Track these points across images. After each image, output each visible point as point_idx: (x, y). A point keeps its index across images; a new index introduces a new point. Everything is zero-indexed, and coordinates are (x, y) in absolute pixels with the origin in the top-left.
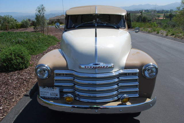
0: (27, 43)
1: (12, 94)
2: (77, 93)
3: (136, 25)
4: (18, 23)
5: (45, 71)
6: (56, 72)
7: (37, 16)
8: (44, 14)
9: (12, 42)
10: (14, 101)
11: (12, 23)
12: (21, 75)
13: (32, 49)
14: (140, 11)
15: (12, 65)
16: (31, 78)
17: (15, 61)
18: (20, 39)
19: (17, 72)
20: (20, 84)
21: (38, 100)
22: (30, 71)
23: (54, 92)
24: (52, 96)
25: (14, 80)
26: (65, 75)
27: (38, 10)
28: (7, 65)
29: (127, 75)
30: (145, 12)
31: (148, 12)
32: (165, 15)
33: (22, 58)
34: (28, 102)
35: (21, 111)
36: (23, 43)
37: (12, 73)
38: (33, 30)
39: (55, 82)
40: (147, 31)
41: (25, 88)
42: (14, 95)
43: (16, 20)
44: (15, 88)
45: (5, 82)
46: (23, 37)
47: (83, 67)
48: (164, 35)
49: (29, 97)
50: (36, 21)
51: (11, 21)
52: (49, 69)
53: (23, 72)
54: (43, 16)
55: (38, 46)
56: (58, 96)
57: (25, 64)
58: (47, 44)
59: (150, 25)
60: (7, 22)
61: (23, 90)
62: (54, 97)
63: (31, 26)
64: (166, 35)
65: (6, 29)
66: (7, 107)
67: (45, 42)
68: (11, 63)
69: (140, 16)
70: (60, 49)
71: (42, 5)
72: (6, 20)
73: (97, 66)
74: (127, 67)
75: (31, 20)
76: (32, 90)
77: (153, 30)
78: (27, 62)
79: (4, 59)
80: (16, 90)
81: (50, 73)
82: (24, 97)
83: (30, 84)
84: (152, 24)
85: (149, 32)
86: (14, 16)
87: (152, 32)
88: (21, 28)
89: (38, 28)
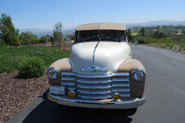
0: (44, 55)
1: (28, 95)
2: (79, 91)
3: (150, 40)
4: (37, 39)
5: (54, 73)
6: (63, 74)
7: (54, 32)
8: (61, 31)
9: (31, 55)
10: (29, 101)
11: (32, 38)
12: (37, 81)
13: (48, 60)
14: (157, 27)
15: (30, 73)
16: (45, 84)
17: (32, 70)
18: (38, 52)
19: (33, 79)
20: (36, 88)
21: (48, 97)
22: (45, 78)
23: (60, 89)
24: (59, 93)
25: (30, 85)
26: (70, 77)
27: (56, 27)
28: (26, 73)
29: (120, 78)
30: (162, 28)
31: (165, 28)
32: (183, 30)
33: (39, 67)
34: (41, 102)
35: (34, 108)
36: (40, 55)
37: (29, 79)
38: (51, 45)
39: (62, 82)
40: (160, 46)
41: (40, 91)
42: (30, 96)
43: (35, 36)
44: (31, 91)
45: (23, 86)
46: (41, 50)
47: (83, 70)
48: (177, 50)
49: (42, 98)
50: (53, 37)
51: (31, 37)
52: (58, 72)
53: (39, 79)
54: (60, 32)
55: (53, 58)
56: (64, 93)
57: (41, 72)
58: (62, 57)
59: (165, 40)
60: (28, 37)
61: (37, 92)
62: (60, 93)
63: (49, 41)
64: (179, 50)
65: (26, 44)
66: (23, 104)
67: (60, 55)
68: (29, 71)
69: (157, 32)
70: (69, 58)
71: (60, 23)
72: (27, 36)
73: (95, 69)
74: (119, 71)
75: (49, 36)
76: (44, 93)
77: (166, 45)
78: (43, 71)
79: (23, 68)
80: (31, 92)
81: (58, 75)
82: (38, 97)
83: (43, 88)
84: (167, 39)
85: (162, 47)
86: (35, 32)
87: (165, 47)
88: (40, 43)
89: (55, 43)
